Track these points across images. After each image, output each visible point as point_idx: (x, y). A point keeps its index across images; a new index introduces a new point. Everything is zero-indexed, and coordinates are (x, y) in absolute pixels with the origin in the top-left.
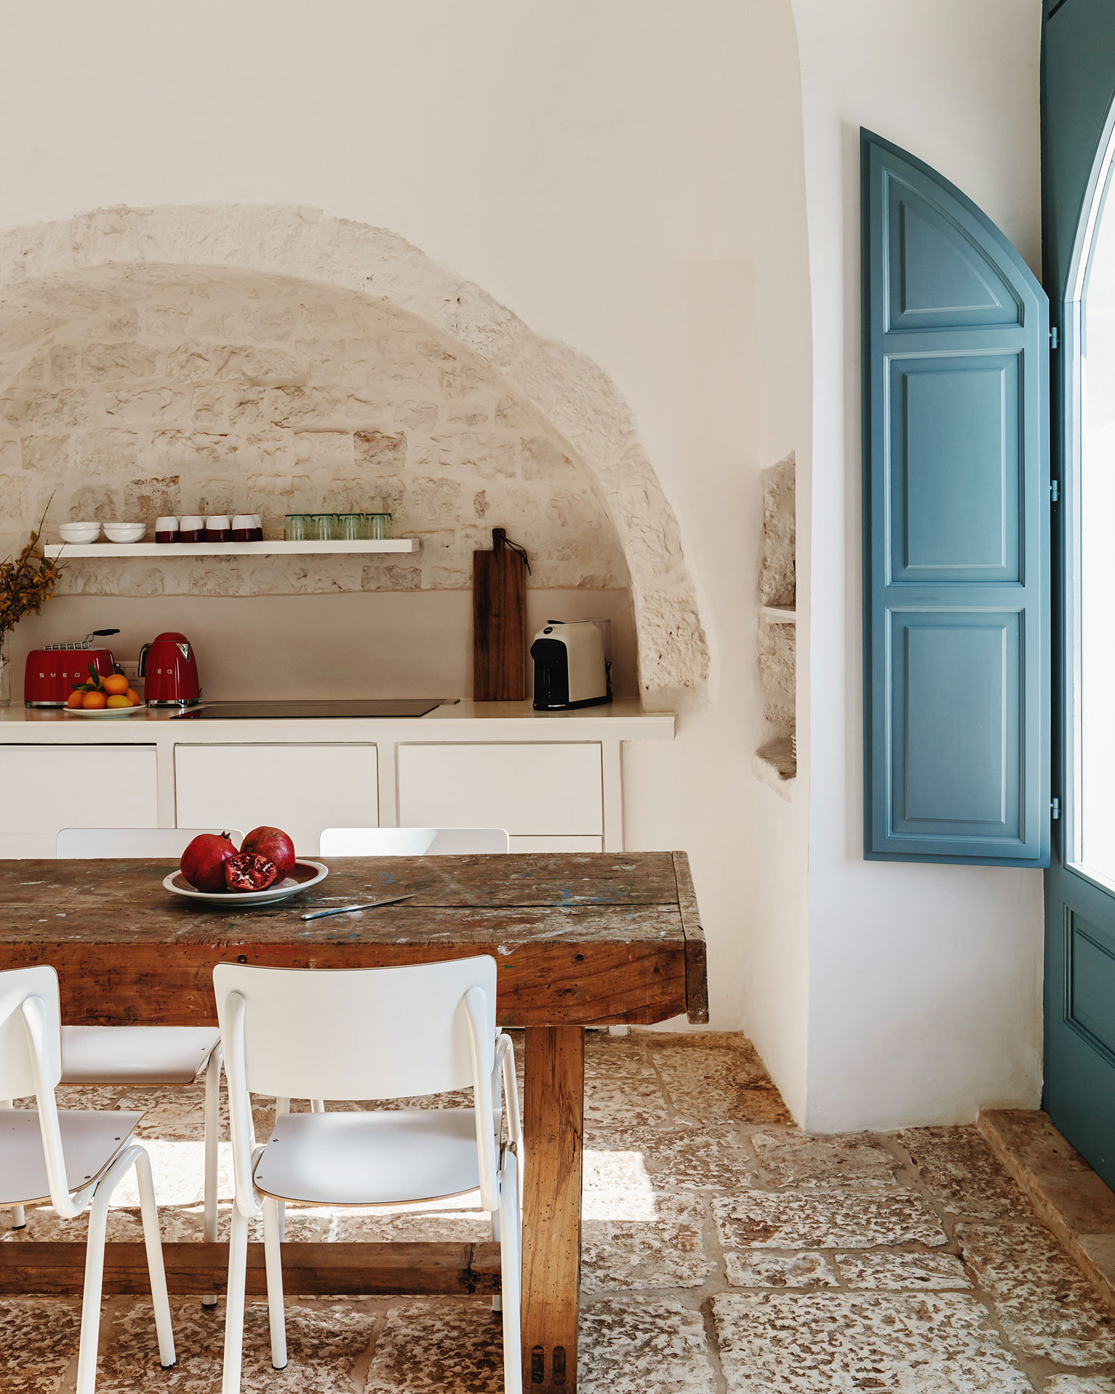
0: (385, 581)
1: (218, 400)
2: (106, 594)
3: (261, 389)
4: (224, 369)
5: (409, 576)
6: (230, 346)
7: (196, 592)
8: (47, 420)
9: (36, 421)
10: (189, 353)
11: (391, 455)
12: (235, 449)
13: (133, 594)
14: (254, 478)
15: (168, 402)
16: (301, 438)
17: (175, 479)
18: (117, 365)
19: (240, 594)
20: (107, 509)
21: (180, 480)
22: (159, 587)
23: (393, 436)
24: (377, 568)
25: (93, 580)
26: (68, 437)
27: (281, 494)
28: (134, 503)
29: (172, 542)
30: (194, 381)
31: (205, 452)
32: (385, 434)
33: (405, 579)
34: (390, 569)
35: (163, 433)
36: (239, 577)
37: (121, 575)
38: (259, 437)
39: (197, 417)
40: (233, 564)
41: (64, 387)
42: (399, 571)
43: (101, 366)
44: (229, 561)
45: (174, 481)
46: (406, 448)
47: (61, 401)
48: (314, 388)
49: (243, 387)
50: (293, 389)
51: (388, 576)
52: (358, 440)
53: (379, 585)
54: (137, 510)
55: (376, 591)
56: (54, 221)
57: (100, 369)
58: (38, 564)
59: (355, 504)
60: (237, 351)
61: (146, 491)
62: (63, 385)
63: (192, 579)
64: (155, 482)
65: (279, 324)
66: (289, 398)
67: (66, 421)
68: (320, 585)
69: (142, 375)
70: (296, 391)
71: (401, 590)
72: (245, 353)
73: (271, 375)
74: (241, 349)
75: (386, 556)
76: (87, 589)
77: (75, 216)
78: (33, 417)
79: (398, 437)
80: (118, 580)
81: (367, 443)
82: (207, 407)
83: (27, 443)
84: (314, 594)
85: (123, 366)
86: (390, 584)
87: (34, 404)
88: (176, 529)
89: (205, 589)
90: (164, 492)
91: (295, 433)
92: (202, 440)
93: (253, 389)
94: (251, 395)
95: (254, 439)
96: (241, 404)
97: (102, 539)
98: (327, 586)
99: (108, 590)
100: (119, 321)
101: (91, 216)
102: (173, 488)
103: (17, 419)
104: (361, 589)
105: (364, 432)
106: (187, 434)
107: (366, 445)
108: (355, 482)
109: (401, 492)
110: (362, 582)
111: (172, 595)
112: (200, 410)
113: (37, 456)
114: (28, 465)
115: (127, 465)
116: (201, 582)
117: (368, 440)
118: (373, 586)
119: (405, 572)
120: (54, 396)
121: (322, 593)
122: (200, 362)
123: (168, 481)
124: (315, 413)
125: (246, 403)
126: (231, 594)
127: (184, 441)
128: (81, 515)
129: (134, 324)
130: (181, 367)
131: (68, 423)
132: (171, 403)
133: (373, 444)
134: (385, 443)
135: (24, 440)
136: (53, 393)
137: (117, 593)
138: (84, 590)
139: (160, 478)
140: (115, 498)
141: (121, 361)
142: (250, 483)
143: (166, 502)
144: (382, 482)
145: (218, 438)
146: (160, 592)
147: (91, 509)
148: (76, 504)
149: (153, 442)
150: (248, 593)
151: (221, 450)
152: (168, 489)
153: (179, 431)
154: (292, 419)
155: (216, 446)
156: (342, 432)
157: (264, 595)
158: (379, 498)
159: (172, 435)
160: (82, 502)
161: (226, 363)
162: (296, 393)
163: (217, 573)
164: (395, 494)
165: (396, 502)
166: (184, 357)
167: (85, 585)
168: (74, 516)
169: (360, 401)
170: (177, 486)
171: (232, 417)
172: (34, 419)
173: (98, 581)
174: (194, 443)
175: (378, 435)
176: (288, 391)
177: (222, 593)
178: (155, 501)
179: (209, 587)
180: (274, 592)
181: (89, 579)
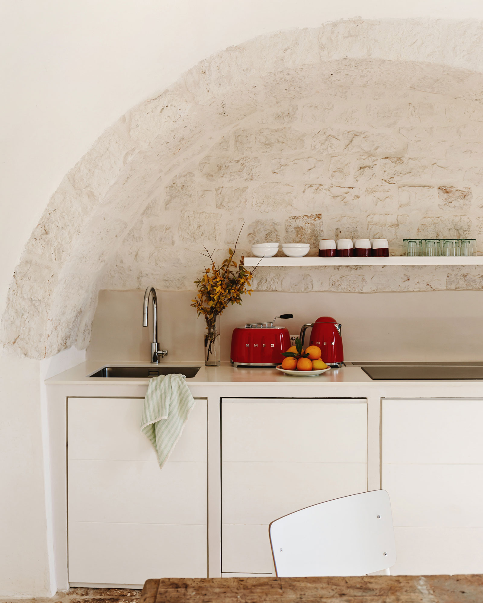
0: (462, 283)
1: (346, 165)
2: (272, 291)
3: (374, 158)
4: (350, 146)
5: (478, 280)
6: (353, 131)
7: (333, 289)
8: (232, 177)
9: (226, 178)
10: (327, 135)
11: (462, 202)
12: (358, 197)
13: (292, 290)
14: (372, 216)
15: (313, 166)
16: (404, 190)
17: (319, 216)
18: (279, 141)
19: (364, 291)
20: (273, 235)
21: (323, 217)
22: (310, 286)
23: (464, 190)
24: (456, 275)
25: (264, 281)
26: (246, 188)
27: (390, 226)
28: (292, 231)
29: (332, 257)
30: (330, 153)
31: (339, 199)
32: (458, 189)
33: (475, 282)
34: (465, 276)
35: (311, 186)
36: (363, 280)
37: (283, 278)
38: (374, 190)
39: (333, 176)
40: (359, 272)
41: (243, 156)
42: (471, 277)
43: (267, 142)
44: (356, 269)
45: (319, 217)
46: (472, 198)
47: (242, 165)
48: (410, 158)
49: (363, 157)
50: (396, 159)
51: (463, 280)
52: (441, 192)
53: (458, 286)
54: (294, 235)
55: (455, 290)
56: (307, 28)
57: (267, 144)
58: (235, 270)
59: (440, 234)
60: (358, 134)
61: (300, 223)
62: (243, 154)
63: (331, 281)
64: (306, 218)
65: (390, 117)
66: (393, 164)
67: (245, 178)
68: (418, 286)
69: (296, 149)
70: (398, 160)
71: (472, 290)
72: (364, 136)
73: (379, 150)
74: (361, 133)
75: (462, 267)
76: (260, 287)
77: (323, 24)
78: (223, 174)
79: (467, 190)
80: (282, 281)
81: (446, 194)
82: (339, 170)
83: (219, 191)
84: (413, 291)
85: (283, 143)
86: (465, 286)
87: (224, 166)
88: (335, 248)
89: (340, 288)
90: (312, 224)
91: (399, 187)
92: (336, 191)
93: (370, 158)
94: (368, 162)
95: (371, 191)
96: (361, 168)
97: (280, 254)
98: (423, 286)
99: (274, 288)
100: (283, 113)
101: (335, 25)
102: (318, 221)
103: (212, 176)
104: (445, 288)
105: (444, 187)
106: (326, 187)
107: (446, 195)
108: (439, 219)
109: (469, 226)
110: (447, 284)
111: (319, 292)
112: (335, 172)
113: (226, 200)
114: (220, 206)
115: (286, 207)
116: (337, 283)
117: (447, 192)
118: (453, 287)
119: (476, 278)
120: (238, 161)
121: (419, 291)
122: (334, 141)
123: (314, 217)
124: (411, 174)
125: (365, 167)
126: (357, 291)
127: (324, 191)
128: (256, 239)
129: (293, 115)
130: (322, 144)
131: (247, 179)
132: (314, 167)
133: (450, 195)
134: (458, 194)
135: (217, 190)
136: (237, 159)
137: (280, 289)
138: (257, 288)
139: (309, 215)
140: (277, 228)
141: (281, 140)
142: (369, 219)
143: (313, 230)
144: (457, 219)
145: (347, 190)
146: (310, 289)
147: (263, 234)
148: (252, 232)
149: (304, 192)
150: (369, 291)
151: (349, 198)
152: (315, 223)
153: (321, 185)
154: (396, 178)
155: (346, 195)
156: (430, 187)
157: (380, 292)
158: (454, 230)
159: (316, 187)
160: (256, 230)
161: (351, 141)
162: (398, 162)
163: (348, 277)
164: (465, 227)
165: (465, 233)
166: (324, 137)
167: (258, 284)
168: (251, 239)
169: (441, 167)
170: (321, 220)
171: (355, 177)
172: (224, 176)
173: (267, 282)
174: (331, 192)
175: (454, 189)
176: (393, 160)
177: (351, 290)
178: (306, 230)
179: (343, 286)
180: (386, 290)
181: (261, 281)
